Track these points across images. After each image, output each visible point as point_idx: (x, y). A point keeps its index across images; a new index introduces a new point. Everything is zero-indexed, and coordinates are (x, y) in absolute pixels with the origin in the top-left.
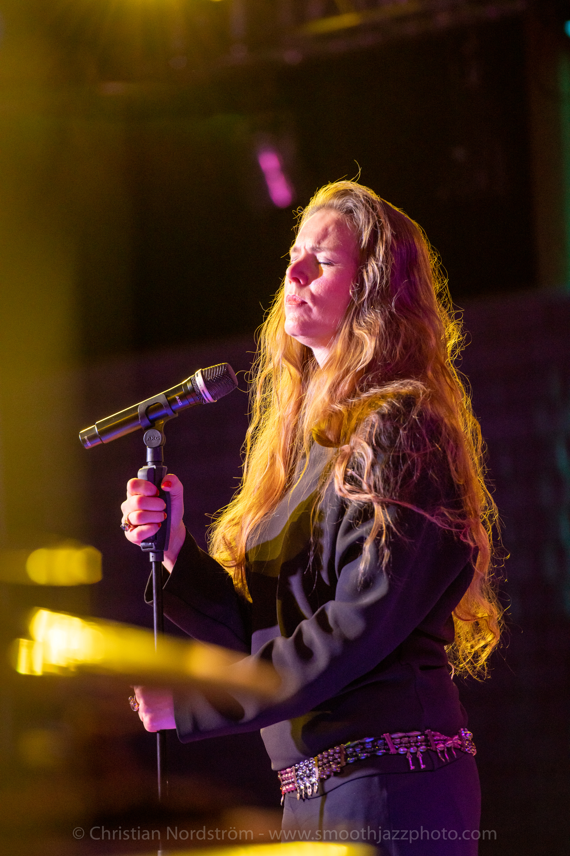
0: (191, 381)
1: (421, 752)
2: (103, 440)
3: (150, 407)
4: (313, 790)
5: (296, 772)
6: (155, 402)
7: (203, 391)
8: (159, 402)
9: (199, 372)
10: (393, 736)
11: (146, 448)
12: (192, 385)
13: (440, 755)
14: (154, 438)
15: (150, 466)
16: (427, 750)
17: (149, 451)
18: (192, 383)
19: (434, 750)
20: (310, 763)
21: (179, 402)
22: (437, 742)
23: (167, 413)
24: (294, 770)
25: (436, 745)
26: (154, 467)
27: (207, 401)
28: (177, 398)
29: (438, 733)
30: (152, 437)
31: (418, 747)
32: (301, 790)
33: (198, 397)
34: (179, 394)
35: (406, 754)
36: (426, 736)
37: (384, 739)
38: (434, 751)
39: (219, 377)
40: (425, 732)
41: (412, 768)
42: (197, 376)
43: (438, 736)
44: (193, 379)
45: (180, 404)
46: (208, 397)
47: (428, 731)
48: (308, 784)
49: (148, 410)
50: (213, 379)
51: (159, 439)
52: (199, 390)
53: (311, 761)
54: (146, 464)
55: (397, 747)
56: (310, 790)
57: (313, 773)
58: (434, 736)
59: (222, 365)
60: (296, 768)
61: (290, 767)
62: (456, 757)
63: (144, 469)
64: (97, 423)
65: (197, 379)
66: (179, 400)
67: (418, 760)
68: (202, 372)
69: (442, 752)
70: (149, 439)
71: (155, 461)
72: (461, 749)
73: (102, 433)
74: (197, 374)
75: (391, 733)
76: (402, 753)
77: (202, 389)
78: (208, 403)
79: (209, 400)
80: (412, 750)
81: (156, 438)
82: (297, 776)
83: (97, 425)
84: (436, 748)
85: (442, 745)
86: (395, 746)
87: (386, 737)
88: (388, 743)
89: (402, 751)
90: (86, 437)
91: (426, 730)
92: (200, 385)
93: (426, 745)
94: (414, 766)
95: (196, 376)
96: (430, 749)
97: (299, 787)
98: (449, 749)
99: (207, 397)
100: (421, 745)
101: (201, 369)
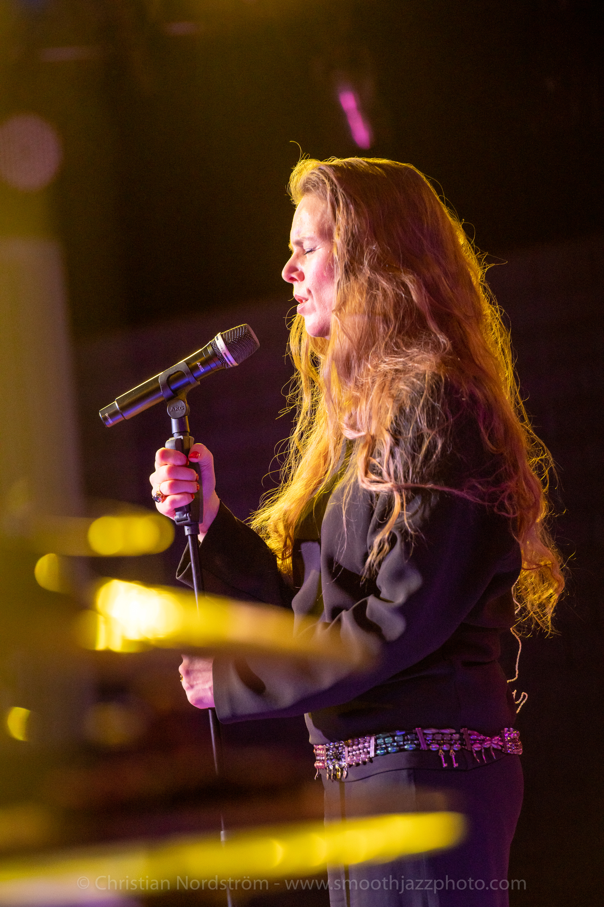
0: (212, 346)
1: (454, 751)
2: (124, 415)
3: (171, 377)
4: (342, 775)
5: (326, 752)
6: (176, 371)
7: (225, 353)
8: (179, 370)
9: (219, 335)
10: (425, 732)
11: (171, 419)
12: (213, 349)
13: (475, 755)
14: (178, 408)
15: (176, 436)
16: (462, 750)
17: (174, 422)
18: (212, 347)
19: (469, 749)
20: (340, 746)
21: (201, 368)
22: (473, 742)
23: (189, 381)
24: (325, 749)
25: (472, 745)
26: (181, 437)
27: (231, 366)
28: (199, 364)
29: (476, 733)
30: (176, 408)
31: (451, 745)
32: (330, 770)
33: (220, 361)
34: (200, 360)
35: (438, 751)
36: (461, 735)
37: (416, 734)
38: (469, 751)
39: (240, 338)
40: (461, 730)
41: (445, 765)
42: (218, 339)
43: (474, 735)
44: (213, 344)
45: (202, 370)
46: (232, 361)
47: (464, 730)
48: (337, 767)
49: (169, 381)
50: (235, 340)
51: (184, 409)
52: (221, 354)
53: (341, 745)
54: (172, 436)
55: (429, 743)
56: (339, 773)
57: (343, 757)
58: (470, 735)
59: (242, 327)
60: (327, 747)
61: (322, 745)
62: (495, 758)
63: (171, 440)
64: (117, 399)
65: (217, 342)
66: (200, 367)
67: (450, 758)
68: (222, 336)
69: (479, 753)
70: (172, 409)
71: (182, 431)
72: (502, 750)
73: (124, 409)
74: (217, 338)
75: (424, 728)
76: (434, 749)
77: (224, 352)
78: (231, 368)
79: (231, 364)
80: (445, 748)
81: (180, 408)
82: (327, 755)
83: (117, 401)
84: (472, 748)
85: (478, 745)
86: (427, 741)
87: (417, 731)
88: (420, 738)
89: (434, 747)
90: (107, 415)
91: (462, 729)
92: (222, 348)
93: (461, 744)
94: (447, 763)
95: (216, 340)
96: (465, 749)
97: (328, 767)
98: (487, 750)
99: (230, 361)
100: (455, 743)
101: (220, 333)
